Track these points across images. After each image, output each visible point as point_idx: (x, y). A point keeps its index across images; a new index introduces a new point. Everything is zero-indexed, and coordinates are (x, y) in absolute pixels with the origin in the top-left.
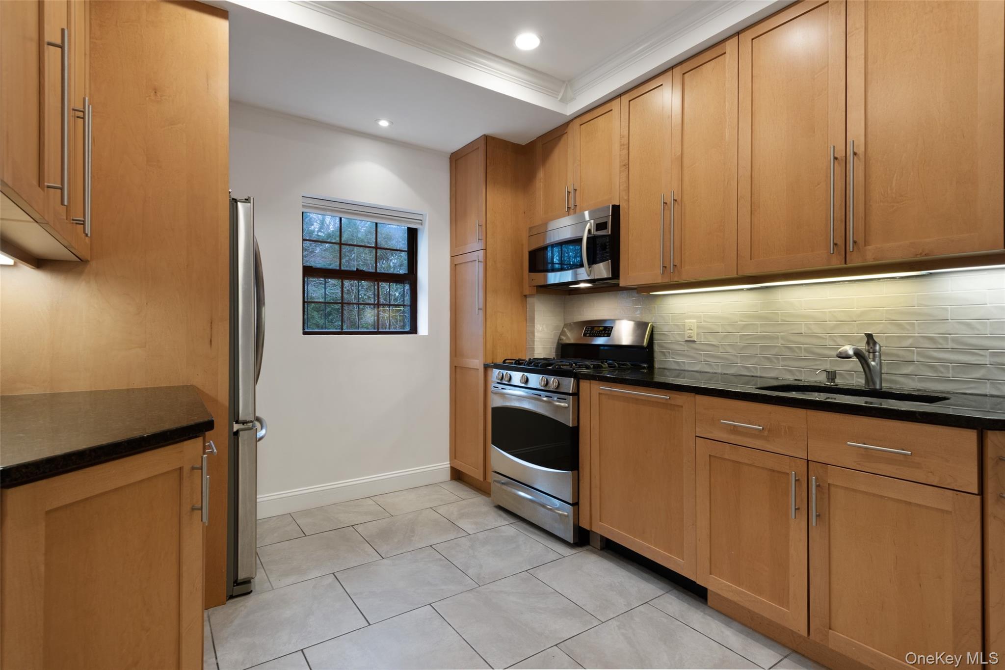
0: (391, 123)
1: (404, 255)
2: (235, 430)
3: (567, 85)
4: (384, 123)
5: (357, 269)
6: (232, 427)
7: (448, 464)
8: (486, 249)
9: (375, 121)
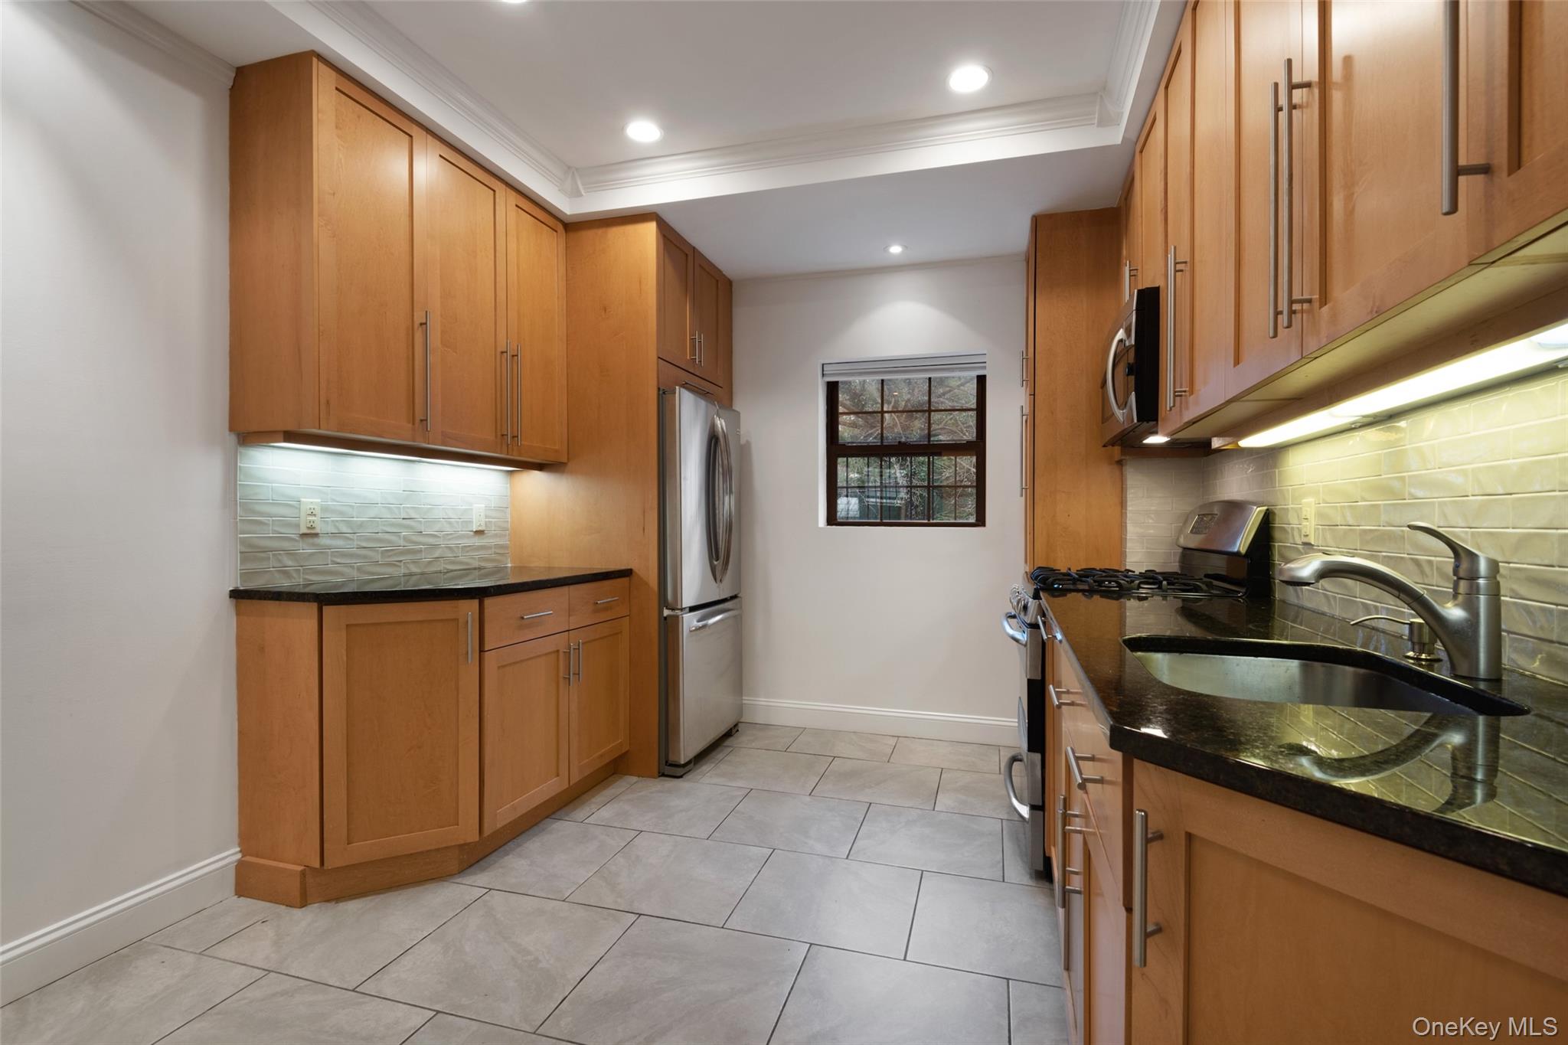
0: (905, 247)
1: (973, 414)
2: (665, 615)
3: (1101, 96)
4: (896, 249)
5: (900, 442)
6: (661, 612)
7: (1015, 722)
8: (1034, 395)
9: (884, 248)
